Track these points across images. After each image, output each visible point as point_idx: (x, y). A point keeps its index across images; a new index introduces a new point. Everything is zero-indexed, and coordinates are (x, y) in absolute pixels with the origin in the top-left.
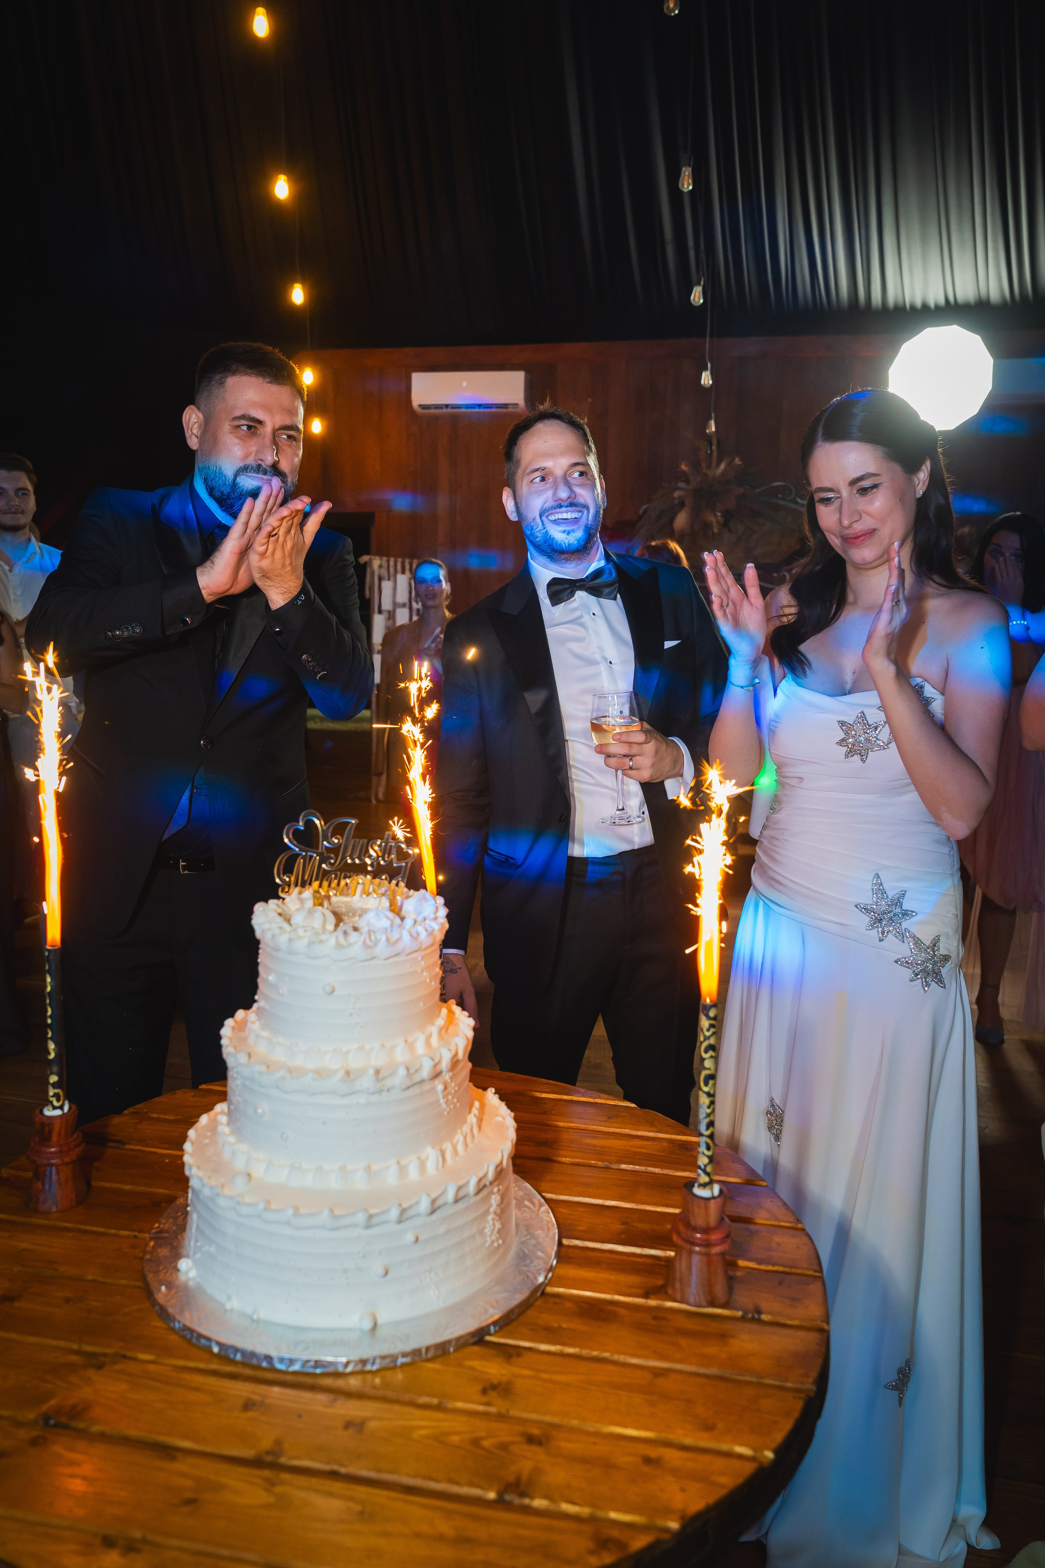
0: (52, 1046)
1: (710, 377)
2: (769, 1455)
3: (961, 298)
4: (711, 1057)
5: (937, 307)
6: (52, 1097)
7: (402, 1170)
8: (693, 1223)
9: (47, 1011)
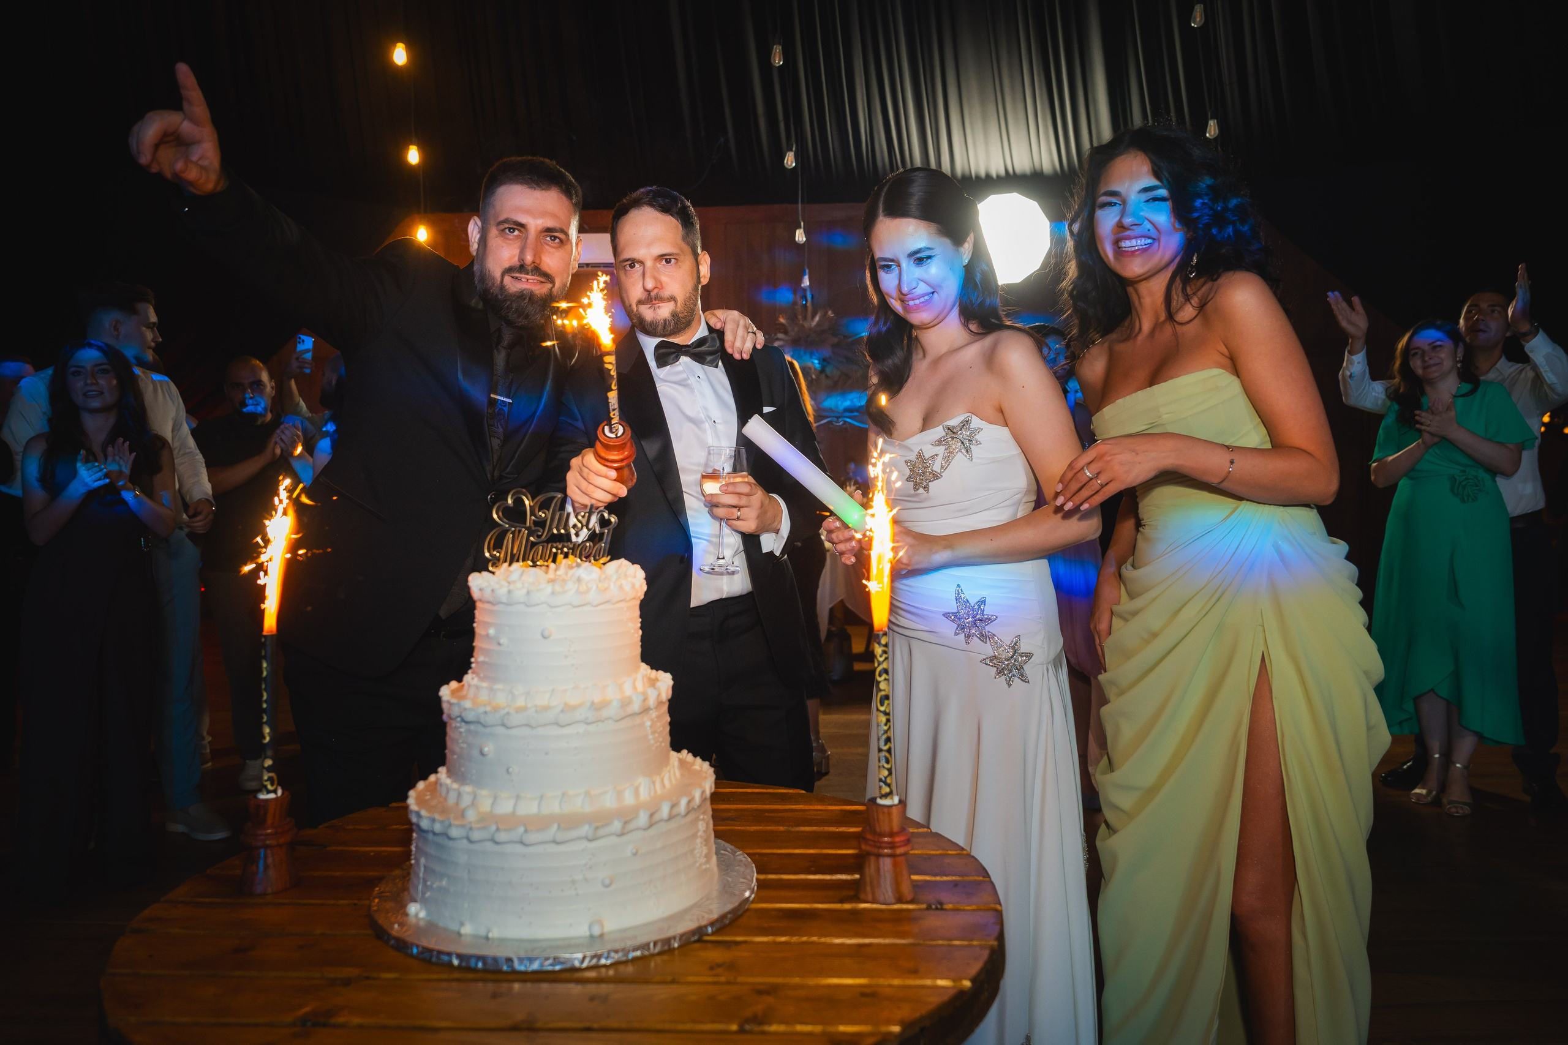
0: (267, 730)
1: (804, 235)
2: (967, 984)
3: (1018, 170)
4: (885, 679)
5: (998, 177)
6: (266, 781)
7: (620, 795)
8: (878, 830)
9: (262, 696)
